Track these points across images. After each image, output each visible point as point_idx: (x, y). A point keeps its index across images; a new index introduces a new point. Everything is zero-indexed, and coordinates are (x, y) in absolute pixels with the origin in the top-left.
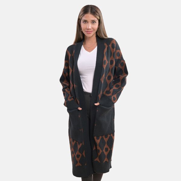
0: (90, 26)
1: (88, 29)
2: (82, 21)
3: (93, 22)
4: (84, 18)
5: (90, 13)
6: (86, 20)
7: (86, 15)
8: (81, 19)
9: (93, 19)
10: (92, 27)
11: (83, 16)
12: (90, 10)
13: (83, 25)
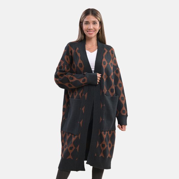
0: (91, 26)
1: (90, 29)
2: (84, 23)
3: (94, 23)
4: (85, 20)
5: (91, 14)
6: (88, 21)
7: (87, 17)
8: (83, 21)
9: (94, 20)
10: (93, 28)
11: (85, 18)
12: (91, 12)
13: (85, 27)
